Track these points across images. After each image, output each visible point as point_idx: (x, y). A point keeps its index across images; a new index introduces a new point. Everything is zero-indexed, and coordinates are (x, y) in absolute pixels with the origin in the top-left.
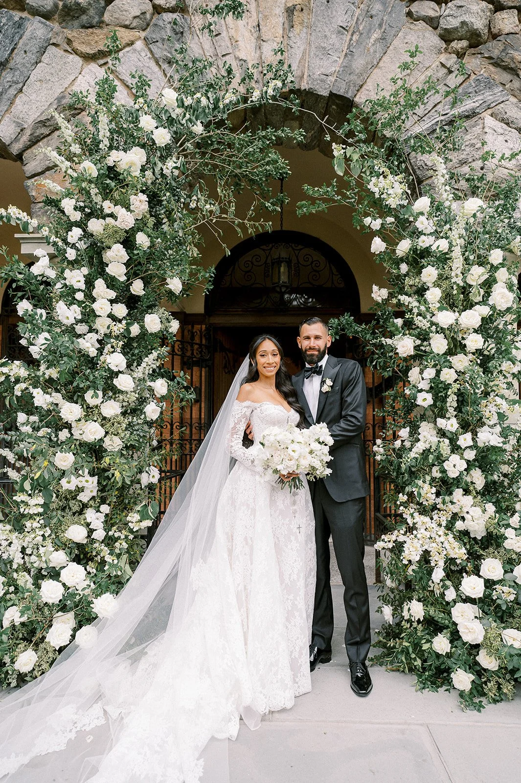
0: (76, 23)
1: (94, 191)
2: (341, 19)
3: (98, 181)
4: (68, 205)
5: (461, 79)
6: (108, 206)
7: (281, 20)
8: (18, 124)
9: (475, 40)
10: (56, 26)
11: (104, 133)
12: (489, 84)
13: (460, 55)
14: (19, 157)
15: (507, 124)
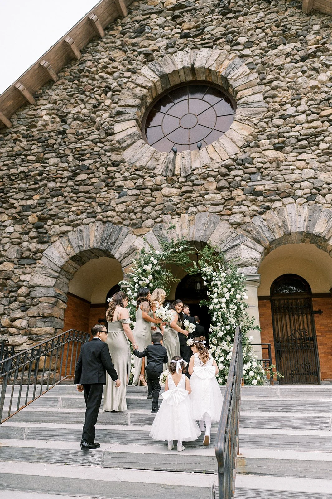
0: (135, 227)
1: (140, 275)
2: (203, 222)
3: (142, 273)
4: (135, 279)
5: (235, 234)
6: (143, 278)
7: (187, 223)
8: (120, 254)
9: (239, 224)
10: (130, 228)
11: (143, 262)
12: (242, 236)
13: (235, 228)
14: (120, 262)
15: (247, 246)
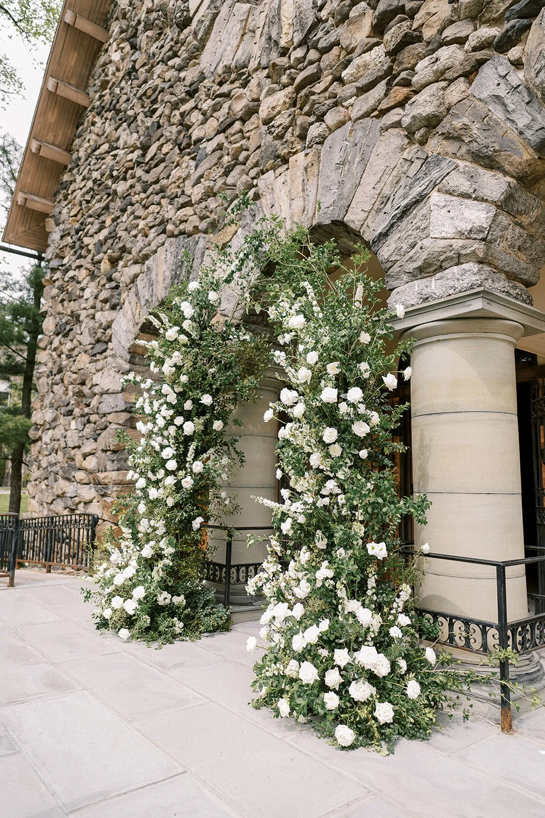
0: (215, 230)
2: (338, 158)
5: (420, 164)
7: (301, 179)
9: (432, 123)
10: (207, 235)
12: (439, 160)
13: (422, 142)
15: (450, 194)
